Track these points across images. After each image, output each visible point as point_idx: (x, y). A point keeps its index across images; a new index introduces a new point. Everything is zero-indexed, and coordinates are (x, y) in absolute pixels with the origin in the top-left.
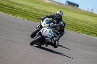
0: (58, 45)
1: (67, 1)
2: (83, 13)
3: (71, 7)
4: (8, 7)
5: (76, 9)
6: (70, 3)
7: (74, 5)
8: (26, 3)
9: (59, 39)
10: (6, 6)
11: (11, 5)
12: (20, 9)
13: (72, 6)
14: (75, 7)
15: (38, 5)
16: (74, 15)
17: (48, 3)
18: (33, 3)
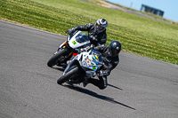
0: (107, 84)
1: (143, 6)
2: (172, 27)
3: (150, 16)
4: (38, 15)
5: (158, 20)
6: (148, 9)
7: (155, 11)
8: (70, 8)
9: (109, 73)
10: (36, 14)
11: (44, 11)
12: (60, 19)
13: (152, 14)
14: (158, 15)
15: (92, 13)
16: (156, 29)
17: (110, 9)
18: (83, 9)
